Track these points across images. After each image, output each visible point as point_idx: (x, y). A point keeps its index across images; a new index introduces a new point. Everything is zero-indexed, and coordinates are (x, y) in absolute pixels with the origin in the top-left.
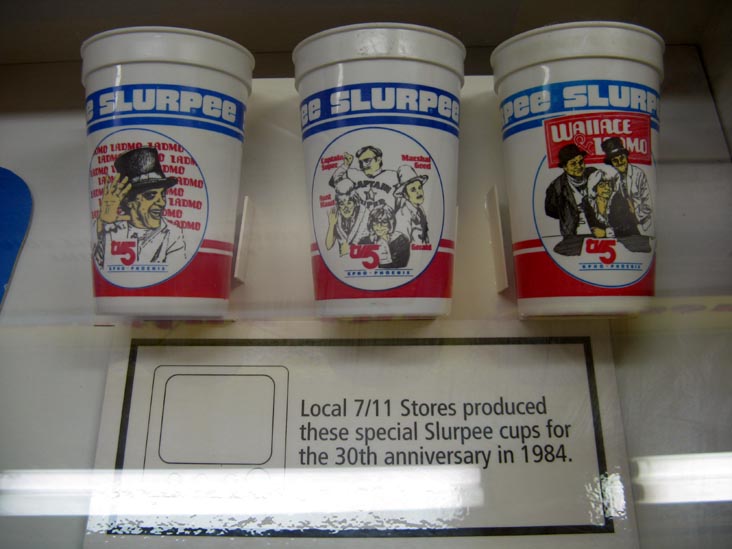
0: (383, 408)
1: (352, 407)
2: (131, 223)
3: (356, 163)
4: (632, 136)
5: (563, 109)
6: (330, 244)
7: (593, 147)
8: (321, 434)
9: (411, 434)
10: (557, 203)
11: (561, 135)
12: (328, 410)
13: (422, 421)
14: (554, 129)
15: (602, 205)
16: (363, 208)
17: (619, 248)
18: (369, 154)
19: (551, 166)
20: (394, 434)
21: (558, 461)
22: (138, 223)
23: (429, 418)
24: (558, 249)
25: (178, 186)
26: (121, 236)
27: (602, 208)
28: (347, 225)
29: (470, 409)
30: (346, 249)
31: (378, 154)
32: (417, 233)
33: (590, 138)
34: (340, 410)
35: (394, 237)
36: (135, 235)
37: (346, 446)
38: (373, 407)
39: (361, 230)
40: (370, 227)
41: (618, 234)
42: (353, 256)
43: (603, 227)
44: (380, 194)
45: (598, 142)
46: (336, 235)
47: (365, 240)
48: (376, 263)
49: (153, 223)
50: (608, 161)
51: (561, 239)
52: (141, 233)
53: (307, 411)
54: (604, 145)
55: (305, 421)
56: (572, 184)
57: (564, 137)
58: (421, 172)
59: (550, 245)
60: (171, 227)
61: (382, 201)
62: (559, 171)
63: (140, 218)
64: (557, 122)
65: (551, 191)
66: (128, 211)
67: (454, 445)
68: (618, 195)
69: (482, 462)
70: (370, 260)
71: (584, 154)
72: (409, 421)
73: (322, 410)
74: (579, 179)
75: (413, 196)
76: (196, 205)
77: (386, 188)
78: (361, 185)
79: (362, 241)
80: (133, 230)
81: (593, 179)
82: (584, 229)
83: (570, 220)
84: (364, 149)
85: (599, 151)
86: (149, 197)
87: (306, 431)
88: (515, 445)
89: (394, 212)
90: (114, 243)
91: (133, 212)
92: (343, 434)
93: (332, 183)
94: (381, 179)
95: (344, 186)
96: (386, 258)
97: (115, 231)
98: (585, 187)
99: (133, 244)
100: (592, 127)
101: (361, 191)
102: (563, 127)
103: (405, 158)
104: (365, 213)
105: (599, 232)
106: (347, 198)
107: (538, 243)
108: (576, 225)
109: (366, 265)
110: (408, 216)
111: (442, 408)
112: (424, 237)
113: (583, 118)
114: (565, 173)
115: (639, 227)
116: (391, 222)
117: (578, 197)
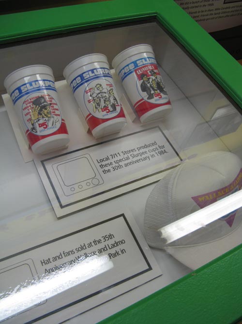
0: (118, 155)
1: (110, 157)
2: (43, 117)
3: (96, 89)
4: (155, 69)
5: (138, 66)
6: (95, 111)
7: (148, 73)
8: (106, 165)
9: (128, 158)
10: (144, 88)
11: (139, 72)
12: (104, 160)
13: (129, 155)
14: (137, 71)
15: (155, 85)
16: (101, 99)
17: (161, 94)
18: (98, 86)
19: (140, 80)
20: (124, 160)
21: (165, 153)
22: (45, 117)
23: (130, 154)
24: (148, 99)
25: (52, 105)
26: (41, 122)
27: (155, 86)
28: (98, 104)
29: (139, 149)
30: (100, 110)
31: (101, 85)
32: (116, 102)
33: (146, 71)
34: (107, 159)
35: (111, 104)
36: (45, 120)
37: (114, 166)
38: (115, 155)
39: (102, 104)
40: (105, 103)
41: (160, 91)
42: (103, 111)
43: (157, 90)
44: (104, 95)
45: (148, 71)
46: (96, 108)
47: (105, 106)
48: (109, 111)
49: (49, 116)
50: (152, 75)
51: (148, 96)
52: (47, 119)
53: (99, 162)
54: (150, 72)
55: (100, 164)
56: (146, 83)
57: (140, 73)
58: (111, 88)
59: (146, 99)
60: (54, 116)
61: (105, 96)
62: (142, 81)
63: (45, 115)
64: (138, 69)
65: (142, 86)
66: (41, 115)
67: (139, 157)
68: (157, 83)
69: (148, 159)
70: (108, 111)
71: (146, 75)
72: (126, 156)
73: (103, 160)
74: (147, 81)
75: (112, 93)
76: (57, 110)
77: (105, 93)
78: (99, 93)
79: (104, 107)
80: (44, 119)
81: (151, 80)
82: (152, 92)
83: (149, 91)
84: (97, 85)
85: (150, 74)
86: (46, 109)
87: (101, 166)
88: (154, 153)
89: (109, 98)
90: (39, 124)
91: (43, 114)
92: (111, 164)
93: (91, 96)
94: (103, 91)
95: (94, 95)
96: (111, 109)
97: (39, 121)
98: (149, 82)
99: (46, 122)
100: (146, 69)
101: (99, 95)
102: (139, 70)
103: (107, 85)
104: (102, 100)
105: (156, 92)
106: (96, 98)
107: (143, 99)
108: (150, 92)
109: (107, 112)
110: (113, 99)
111: (132, 150)
112: (117, 103)
113: (143, 67)
114: (144, 81)
115: (164, 89)
116: (109, 101)
117: (149, 85)
